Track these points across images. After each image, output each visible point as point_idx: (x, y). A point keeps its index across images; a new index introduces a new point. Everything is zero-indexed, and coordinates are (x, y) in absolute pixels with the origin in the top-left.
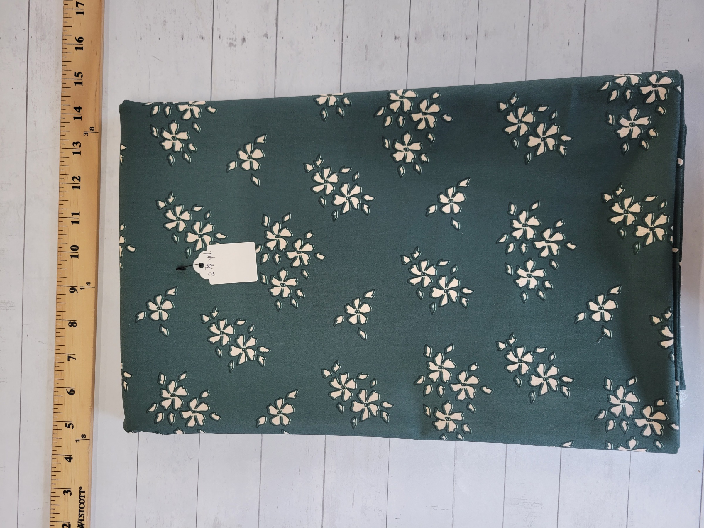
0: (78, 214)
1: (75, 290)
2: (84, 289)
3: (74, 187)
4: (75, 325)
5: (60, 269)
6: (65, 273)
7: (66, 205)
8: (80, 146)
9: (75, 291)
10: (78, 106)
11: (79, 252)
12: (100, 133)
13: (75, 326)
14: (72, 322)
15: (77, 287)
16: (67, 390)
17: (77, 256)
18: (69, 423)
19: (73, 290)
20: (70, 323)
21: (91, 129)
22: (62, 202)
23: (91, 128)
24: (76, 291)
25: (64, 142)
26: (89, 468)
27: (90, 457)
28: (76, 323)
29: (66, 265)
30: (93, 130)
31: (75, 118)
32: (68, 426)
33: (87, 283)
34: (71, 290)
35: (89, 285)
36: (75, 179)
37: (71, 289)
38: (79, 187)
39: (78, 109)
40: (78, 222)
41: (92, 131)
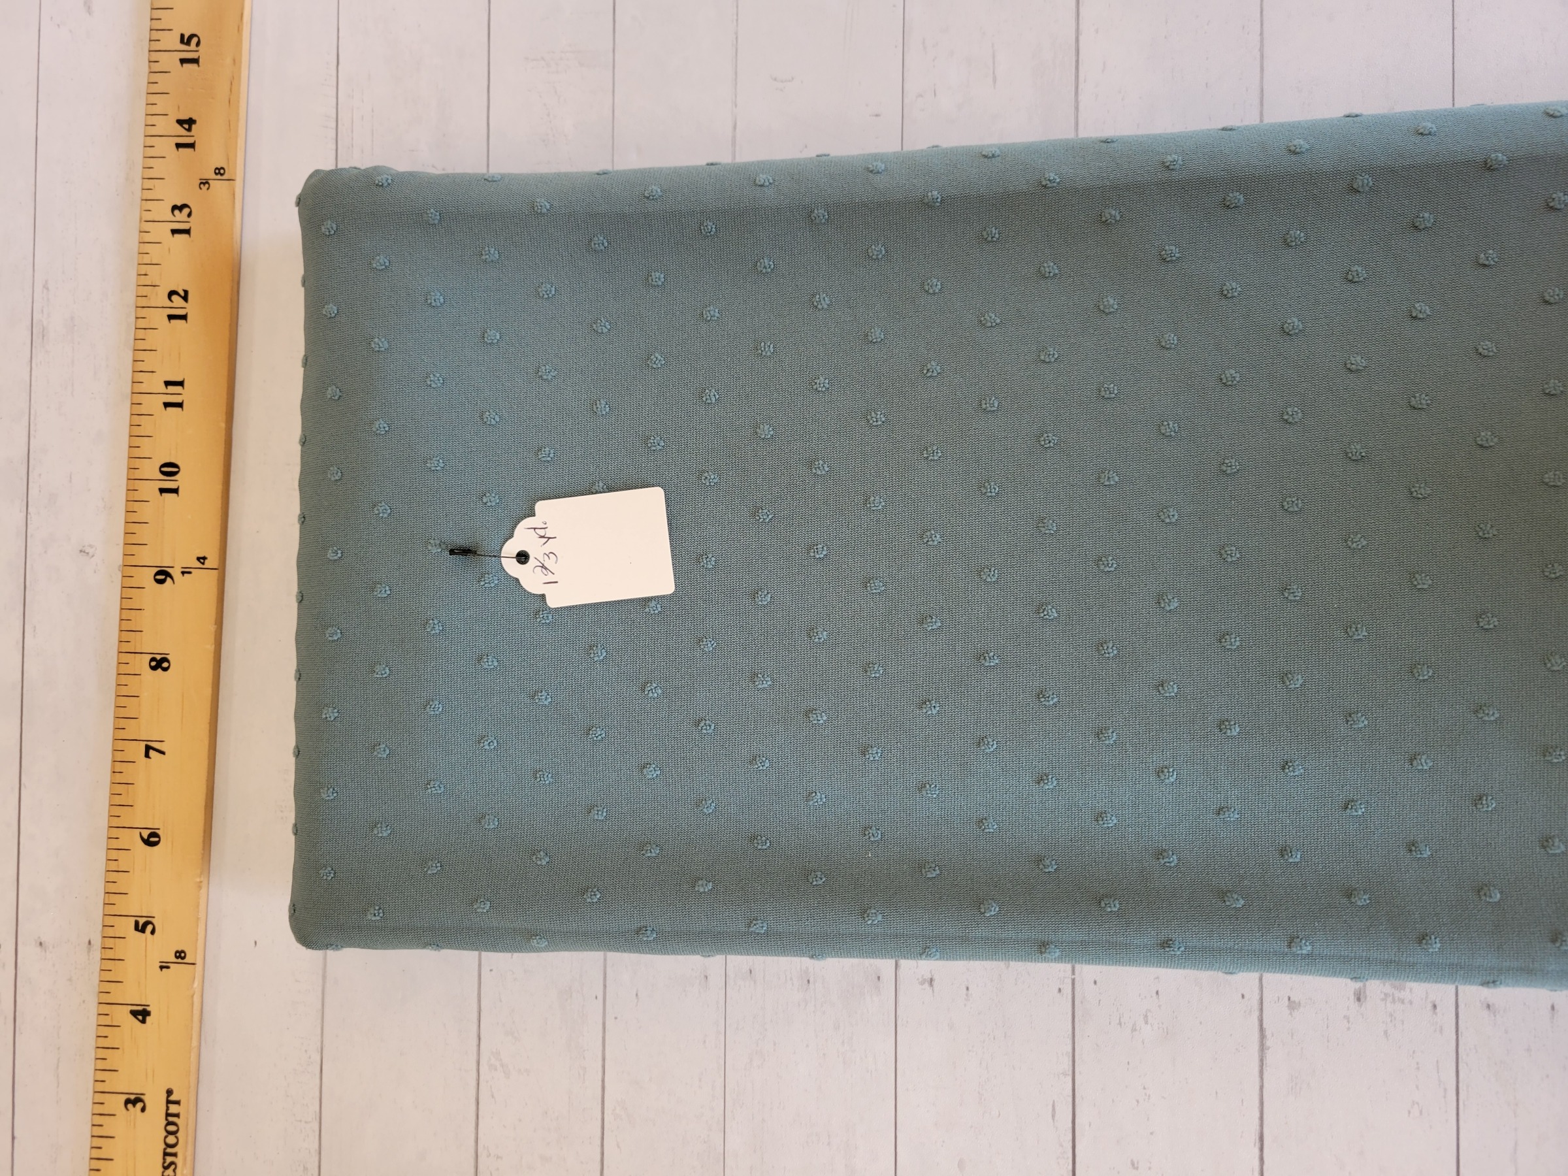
25: (149, 205)
26: (191, 1039)
27: (194, 1012)
29: (145, 512)
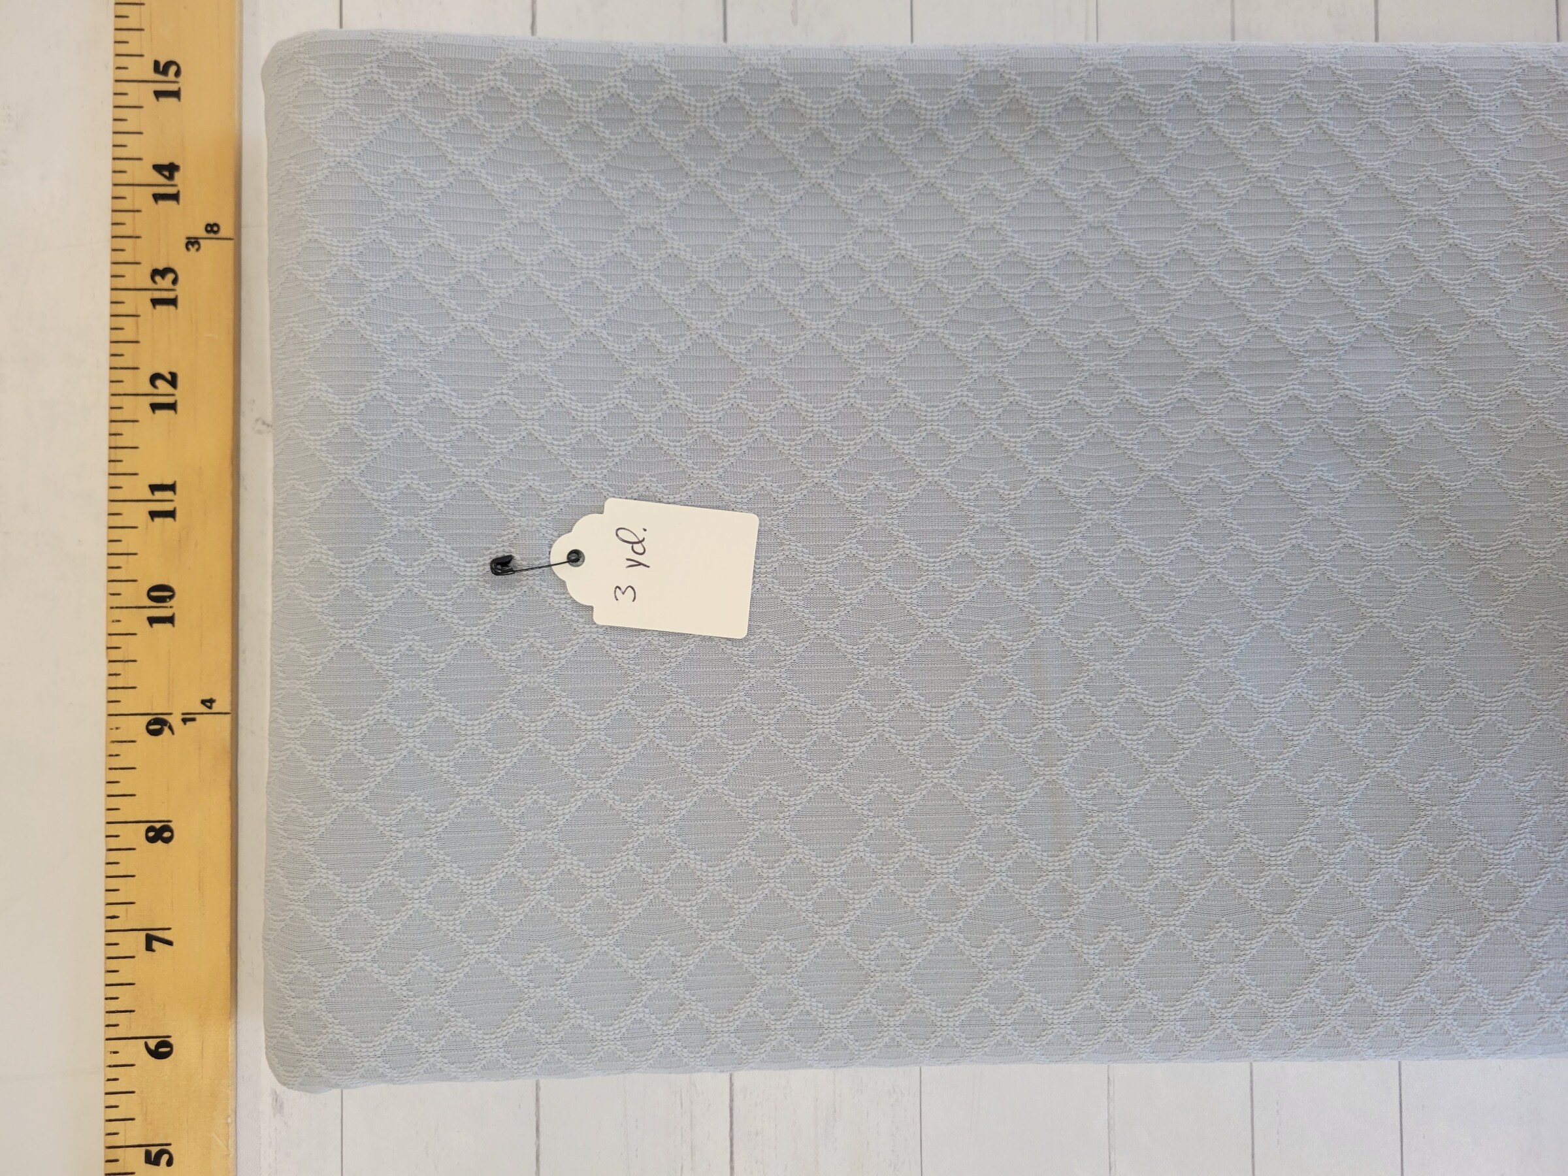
0: (172, 488)
1: (163, 723)
2: (193, 720)
3: (155, 407)
4: (167, 835)
5: (117, 661)
6: (129, 675)
7: (130, 460)
8: (175, 282)
9: (166, 730)
10: (166, 162)
11: (174, 607)
12: (237, 239)
13: (167, 841)
14: (158, 826)
15: (171, 714)
16: (146, 1045)
17: (170, 620)
18: (158, 1148)
19: (157, 727)
20: (149, 830)
21: (209, 229)
22: (120, 454)
23: (208, 225)
24: (171, 728)
28: (171, 831)
30: (215, 232)
31: (157, 197)
32: (152, 1160)
33: (203, 702)
34: (152, 727)
35: (210, 708)
36: (159, 383)
37: (149, 723)
38: (172, 407)
39: (168, 170)
40: (171, 514)
41: (212, 235)
